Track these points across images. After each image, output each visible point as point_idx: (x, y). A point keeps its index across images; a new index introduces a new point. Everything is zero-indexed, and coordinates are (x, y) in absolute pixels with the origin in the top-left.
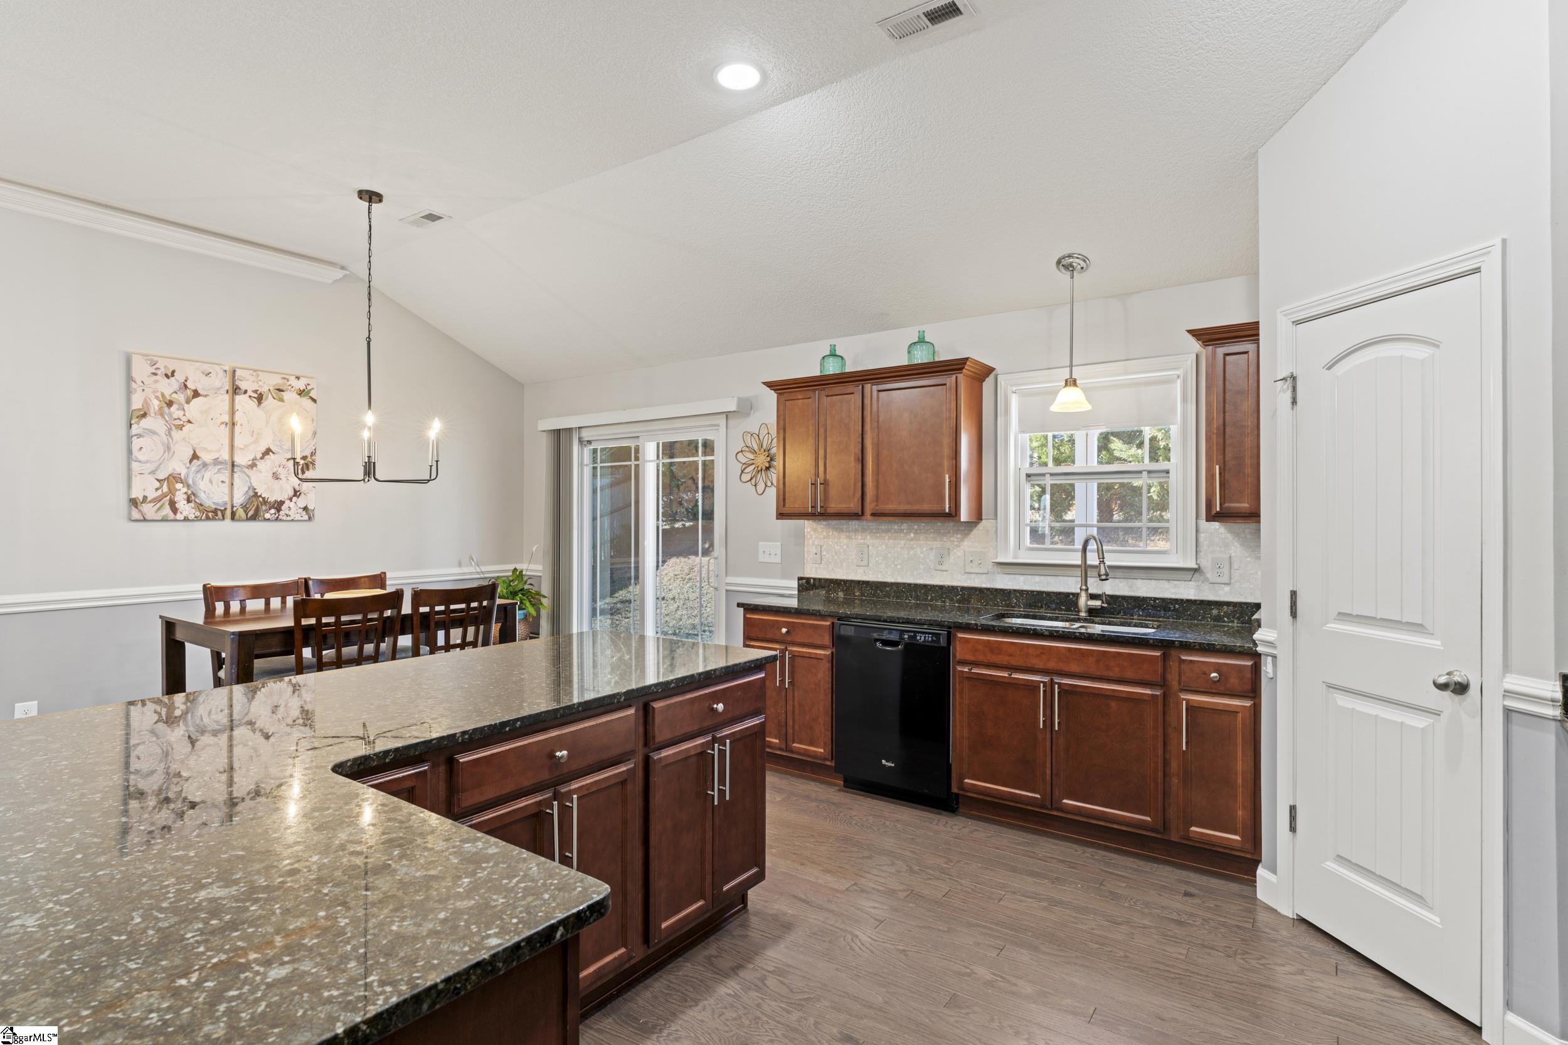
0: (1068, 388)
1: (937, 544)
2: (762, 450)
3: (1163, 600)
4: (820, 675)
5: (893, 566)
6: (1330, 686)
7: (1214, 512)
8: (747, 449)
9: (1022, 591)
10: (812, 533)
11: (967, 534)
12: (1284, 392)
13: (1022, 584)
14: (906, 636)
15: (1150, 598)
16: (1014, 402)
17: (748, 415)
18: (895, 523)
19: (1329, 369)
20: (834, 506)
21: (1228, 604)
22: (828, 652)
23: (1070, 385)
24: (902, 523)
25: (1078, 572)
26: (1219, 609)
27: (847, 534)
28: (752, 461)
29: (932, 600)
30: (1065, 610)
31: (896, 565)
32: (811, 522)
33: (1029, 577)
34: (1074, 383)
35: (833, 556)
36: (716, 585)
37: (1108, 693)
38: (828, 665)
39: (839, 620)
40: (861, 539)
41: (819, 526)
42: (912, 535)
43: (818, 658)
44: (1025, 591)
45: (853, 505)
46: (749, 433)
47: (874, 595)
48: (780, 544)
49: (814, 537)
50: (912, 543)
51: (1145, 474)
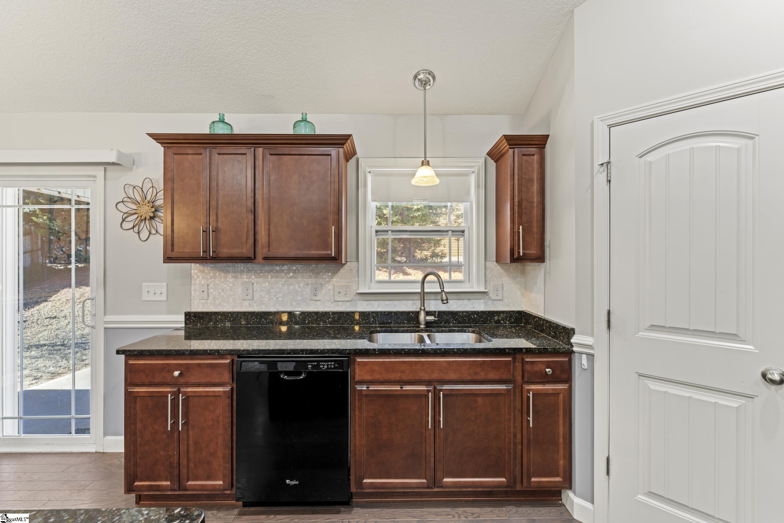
0: (424, 167)
1: (312, 281)
2: (146, 201)
3: (467, 312)
4: (219, 411)
5: (275, 298)
6: (640, 375)
7: (516, 256)
8: (129, 200)
9: (378, 312)
10: (199, 274)
11: (337, 273)
12: (601, 173)
13: (376, 307)
14: (310, 366)
15: (460, 312)
16: (369, 178)
17: (131, 169)
18: (277, 265)
19: (640, 157)
20: (225, 251)
21: (503, 312)
22: (227, 389)
23: (426, 165)
24: (283, 265)
25: (418, 297)
26: (498, 316)
27: (234, 274)
28: (134, 211)
29: (308, 323)
30: (407, 324)
31: (278, 298)
32: (198, 265)
33: (382, 302)
34: (428, 163)
35: (220, 293)
36: (93, 324)
37: (477, 392)
38: (228, 401)
39: (239, 357)
40: (247, 278)
41: (206, 268)
42: (291, 274)
43: (216, 396)
44: (380, 312)
45: (246, 251)
46: (132, 185)
47: (259, 323)
48: (165, 284)
49: (201, 277)
50: (291, 280)
51: (450, 232)
